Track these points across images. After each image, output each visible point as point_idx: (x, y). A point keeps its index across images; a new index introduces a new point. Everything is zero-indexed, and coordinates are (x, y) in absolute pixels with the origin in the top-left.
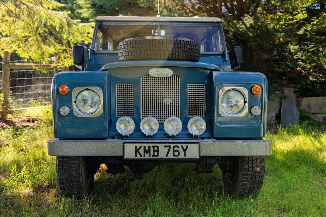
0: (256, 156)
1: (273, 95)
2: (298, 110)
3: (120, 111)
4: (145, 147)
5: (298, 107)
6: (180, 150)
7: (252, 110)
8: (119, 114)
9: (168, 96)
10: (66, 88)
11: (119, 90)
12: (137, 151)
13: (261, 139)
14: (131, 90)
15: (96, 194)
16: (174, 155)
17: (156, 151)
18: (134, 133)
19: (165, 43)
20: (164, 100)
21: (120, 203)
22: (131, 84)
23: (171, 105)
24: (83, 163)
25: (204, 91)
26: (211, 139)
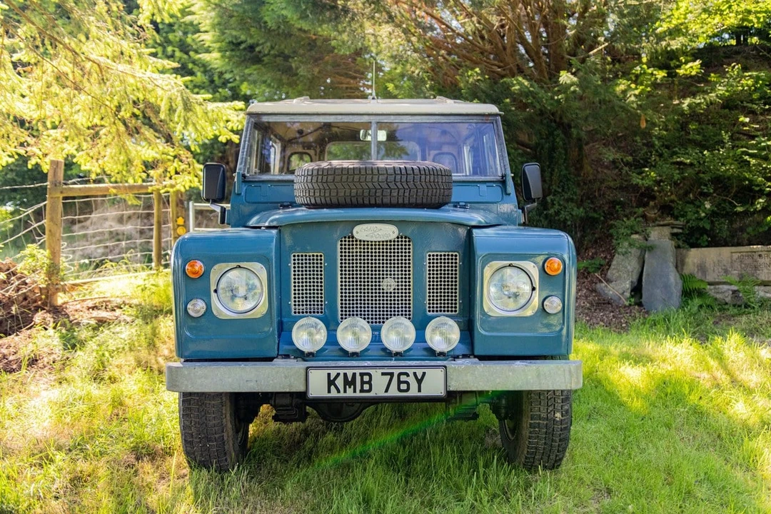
0: (554, 391)
1: (626, 244)
2: (678, 275)
3: (299, 305)
4: (345, 375)
5: (679, 268)
6: (412, 380)
7: (545, 303)
8: (297, 311)
9: (389, 276)
10: (199, 266)
11: (296, 265)
12: (331, 383)
13: (564, 357)
14: (319, 265)
15: (252, 461)
16: (400, 390)
17: (366, 383)
18: (326, 347)
19: (384, 174)
20: (381, 284)
21: (299, 479)
22: (319, 254)
23: (394, 293)
24: (228, 404)
25: (457, 265)
26: (469, 357)
